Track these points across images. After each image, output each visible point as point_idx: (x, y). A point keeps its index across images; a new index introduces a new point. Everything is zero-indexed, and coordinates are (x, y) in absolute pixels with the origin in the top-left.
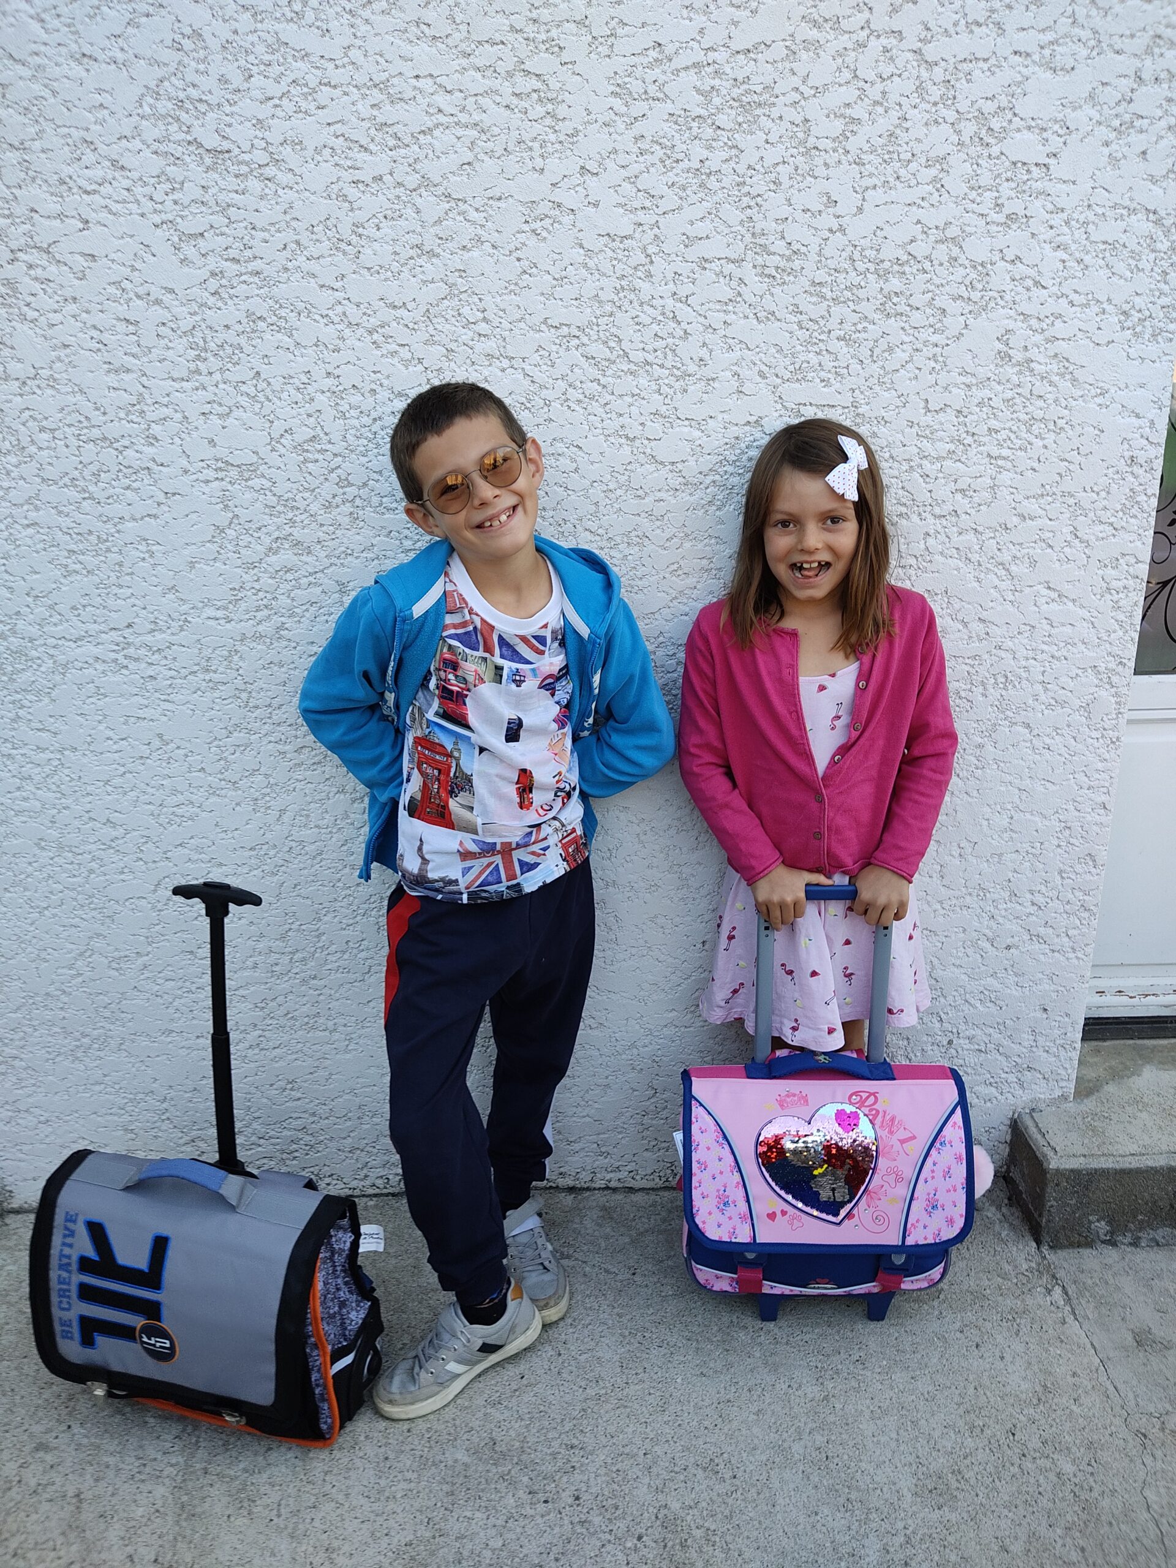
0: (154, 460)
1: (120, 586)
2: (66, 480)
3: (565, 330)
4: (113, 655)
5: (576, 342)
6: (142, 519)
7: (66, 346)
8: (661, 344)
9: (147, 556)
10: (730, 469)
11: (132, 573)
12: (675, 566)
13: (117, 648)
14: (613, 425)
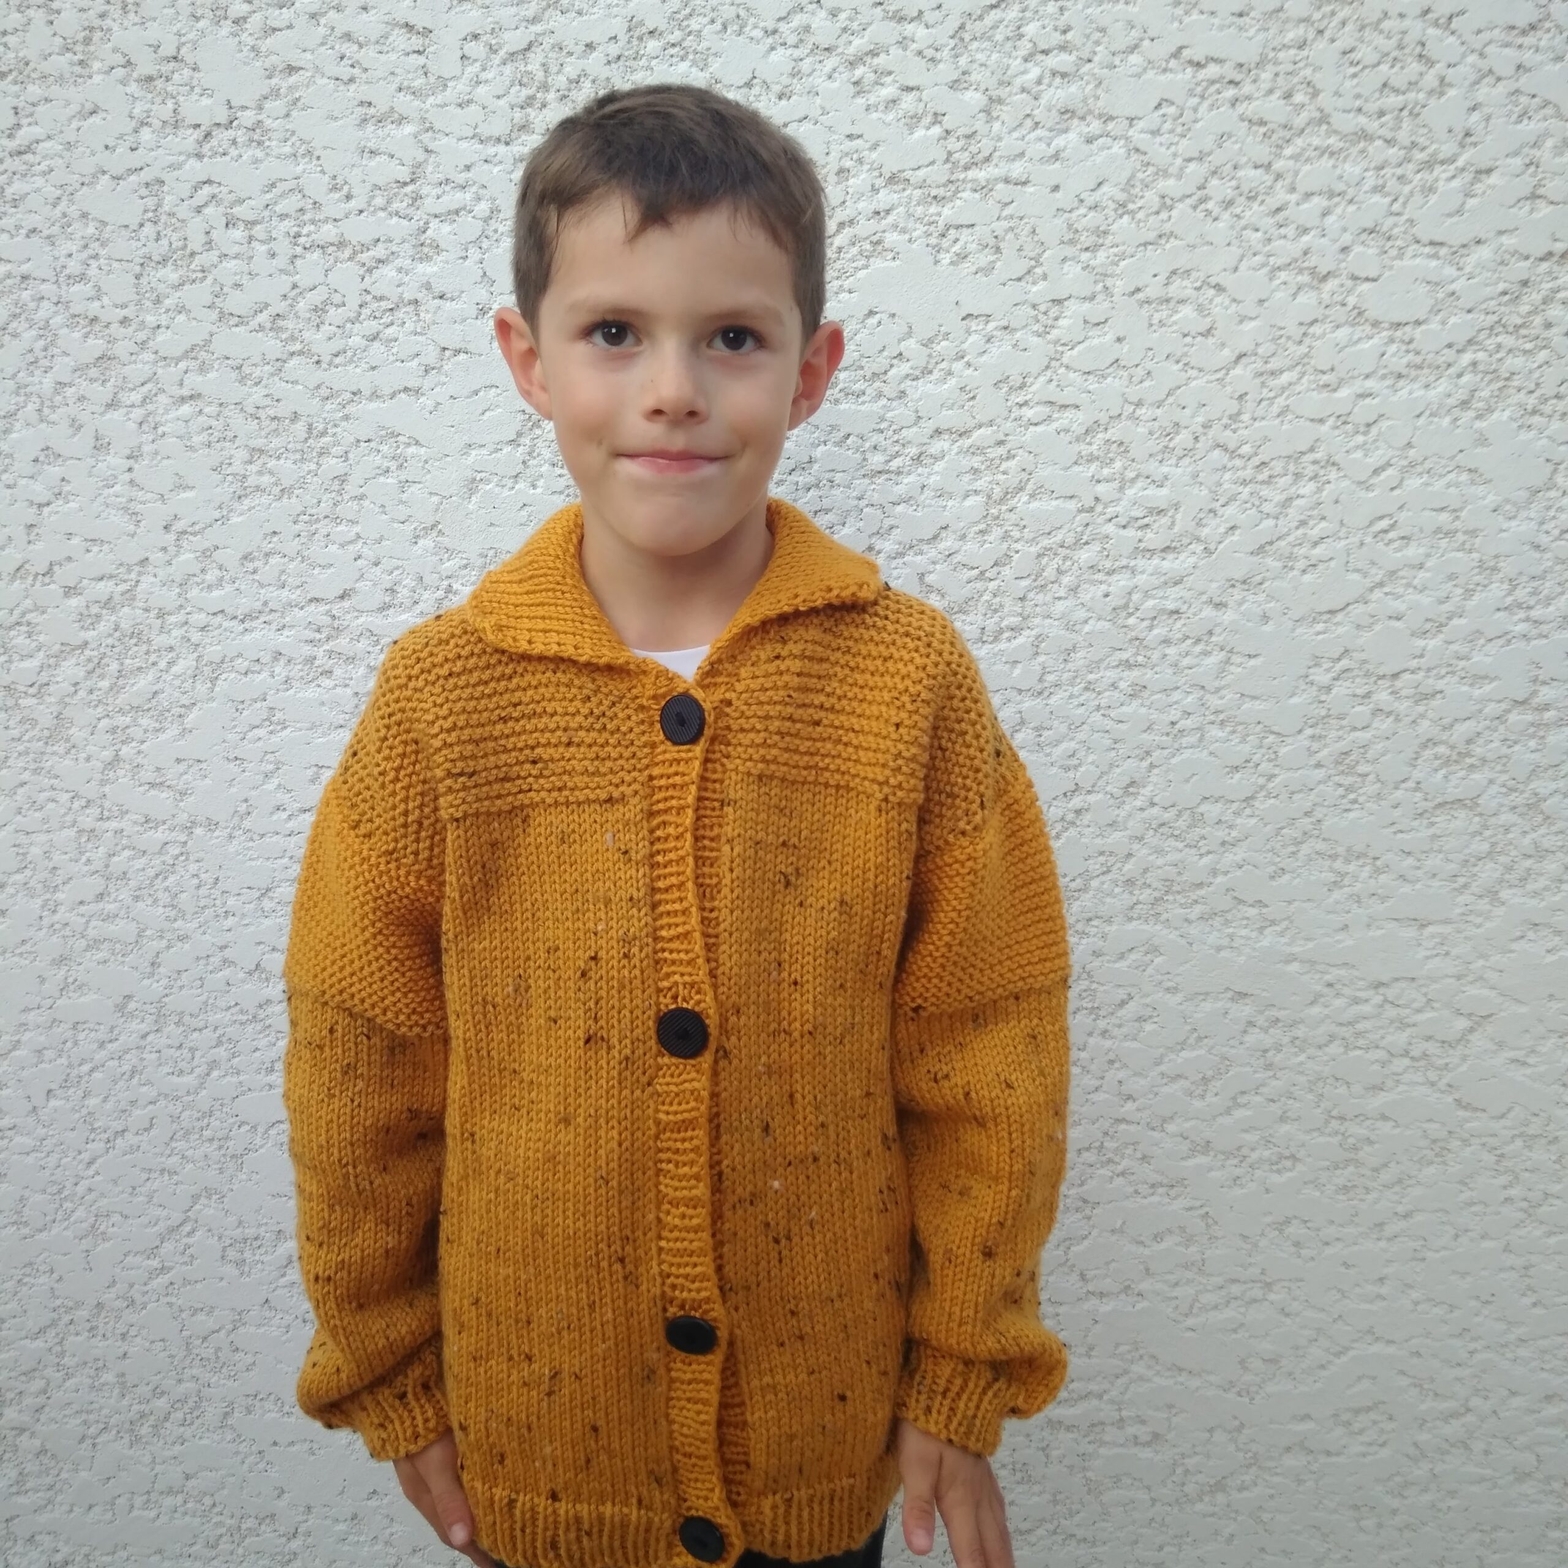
0: (428, 286)
1: (337, 520)
2: (263, 318)
3: (1212, 70)
4: (307, 650)
5: (1231, 92)
6: (393, 396)
7: (291, 69)
8: (1393, 101)
9: (393, 465)
10: (1508, 341)
11: (362, 497)
12: (1384, 524)
13: (318, 636)
14: (1287, 248)
